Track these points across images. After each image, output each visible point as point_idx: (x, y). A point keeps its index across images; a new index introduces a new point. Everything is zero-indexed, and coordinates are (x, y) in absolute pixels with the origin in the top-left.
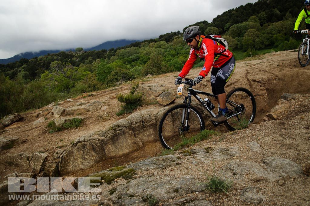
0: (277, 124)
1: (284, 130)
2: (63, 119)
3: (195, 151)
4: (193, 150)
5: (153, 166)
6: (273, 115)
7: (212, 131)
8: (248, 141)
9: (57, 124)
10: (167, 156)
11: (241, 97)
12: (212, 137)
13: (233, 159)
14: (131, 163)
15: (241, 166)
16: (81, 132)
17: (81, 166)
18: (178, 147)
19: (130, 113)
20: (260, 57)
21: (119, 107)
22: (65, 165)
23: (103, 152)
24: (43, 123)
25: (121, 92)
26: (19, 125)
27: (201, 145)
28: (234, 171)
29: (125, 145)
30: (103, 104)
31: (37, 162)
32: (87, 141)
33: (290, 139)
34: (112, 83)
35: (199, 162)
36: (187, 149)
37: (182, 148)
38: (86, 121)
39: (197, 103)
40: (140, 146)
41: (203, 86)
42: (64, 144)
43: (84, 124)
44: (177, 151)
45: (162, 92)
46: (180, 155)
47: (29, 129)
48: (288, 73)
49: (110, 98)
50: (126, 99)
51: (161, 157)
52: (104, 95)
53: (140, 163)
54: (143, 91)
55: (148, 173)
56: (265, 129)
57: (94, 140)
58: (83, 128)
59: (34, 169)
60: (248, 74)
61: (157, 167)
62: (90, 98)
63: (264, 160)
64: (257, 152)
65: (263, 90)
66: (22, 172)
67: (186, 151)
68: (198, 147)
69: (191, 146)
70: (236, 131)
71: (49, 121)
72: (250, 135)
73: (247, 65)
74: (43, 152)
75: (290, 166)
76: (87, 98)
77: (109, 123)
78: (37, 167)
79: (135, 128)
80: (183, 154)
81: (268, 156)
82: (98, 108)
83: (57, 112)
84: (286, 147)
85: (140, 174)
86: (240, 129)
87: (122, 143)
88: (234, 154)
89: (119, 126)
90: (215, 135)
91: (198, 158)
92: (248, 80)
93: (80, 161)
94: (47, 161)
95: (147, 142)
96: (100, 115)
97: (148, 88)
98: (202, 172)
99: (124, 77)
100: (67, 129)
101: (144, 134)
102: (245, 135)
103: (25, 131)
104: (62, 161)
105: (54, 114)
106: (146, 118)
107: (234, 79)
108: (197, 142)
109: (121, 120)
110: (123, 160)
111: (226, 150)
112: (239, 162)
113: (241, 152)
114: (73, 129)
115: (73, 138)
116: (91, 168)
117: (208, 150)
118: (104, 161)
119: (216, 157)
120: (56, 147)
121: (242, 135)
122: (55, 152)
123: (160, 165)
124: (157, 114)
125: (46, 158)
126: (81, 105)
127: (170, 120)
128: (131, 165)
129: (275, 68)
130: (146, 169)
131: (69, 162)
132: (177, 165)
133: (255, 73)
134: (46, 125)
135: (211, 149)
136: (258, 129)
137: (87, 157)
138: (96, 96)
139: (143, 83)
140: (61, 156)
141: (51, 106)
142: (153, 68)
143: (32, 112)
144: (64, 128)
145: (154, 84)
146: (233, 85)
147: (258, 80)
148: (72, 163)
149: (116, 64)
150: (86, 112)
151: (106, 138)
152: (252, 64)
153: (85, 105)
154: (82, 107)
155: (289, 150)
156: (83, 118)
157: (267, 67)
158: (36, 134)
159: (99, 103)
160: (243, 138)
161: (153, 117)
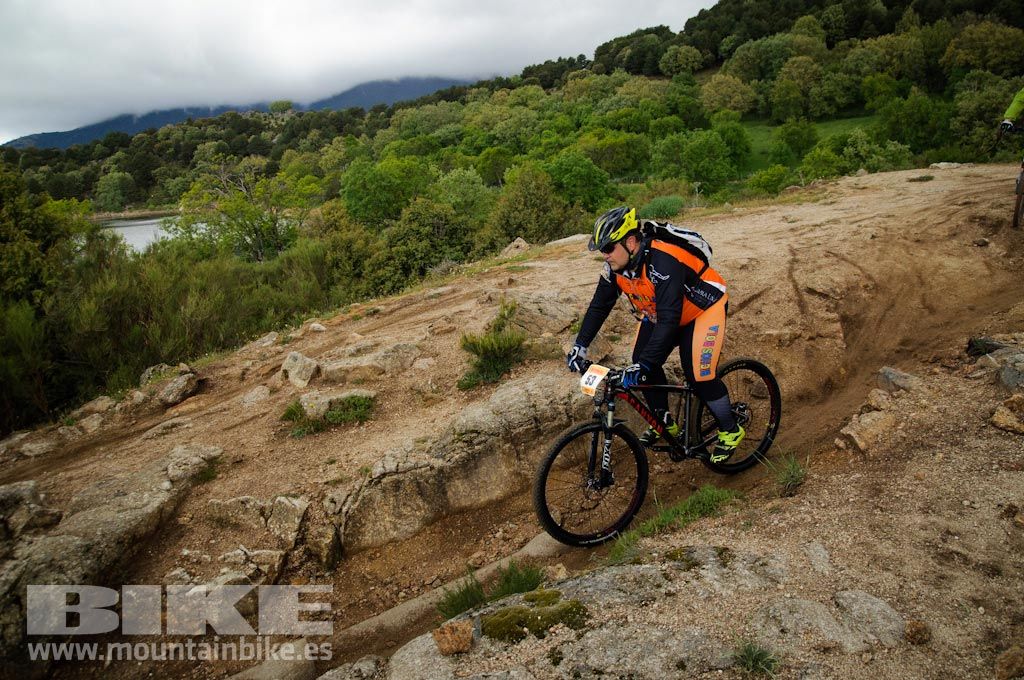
1: (879, 512)
2: (324, 399)
3: (695, 555)
4: (690, 550)
5: (620, 597)
6: (856, 439)
8: (804, 538)
9: (309, 413)
10: (641, 569)
11: (777, 341)
12: (726, 512)
13: (779, 590)
15: (794, 612)
16: (377, 436)
17: (391, 532)
19: (495, 383)
20: (826, 190)
22: (354, 531)
23: (442, 498)
24: (266, 401)
25: (455, 309)
26: (202, 404)
27: (702, 532)
28: (783, 624)
30: (416, 352)
31: (286, 522)
32: (405, 472)
33: (890, 542)
34: (405, 244)
35: (711, 593)
38: (379, 402)
42: (342, 472)
43: (377, 413)
45: (572, 322)
46: (666, 565)
47: (238, 420)
48: (899, 266)
49: (430, 330)
51: (626, 568)
52: (405, 316)
54: (521, 317)
56: (841, 502)
57: (420, 467)
58: (378, 425)
59: (279, 537)
60: (796, 266)
61: (629, 600)
62: (372, 321)
63: (837, 596)
64: (824, 575)
65: (838, 321)
66: (256, 548)
67: (677, 553)
69: (679, 527)
70: (778, 501)
71: (285, 399)
72: (810, 519)
73: (793, 225)
74: (295, 496)
75: (884, 618)
76: (363, 321)
77: (444, 412)
78: (287, 535)
79: (518, 436)
80: (671, 562)
81: (845, 587)
82: (407, 364)
83: (300, 372)
84: (881, 565)
85: (597, 617)
87: (487, 474)
88: (780, 577)
89: (480, 433)
91: (707, 580)
92: (796, 287)
93: (390, 522)
94: (309, 519)
96: (414, 384)
97: (535, 306)
98: (721, 621)
99: (438, 228)
100: (337, 425)
102: (799, 517)
103: (229, 429)
104: (346, 524)
105: (291, 375)
106: (544, 411)
107: (757, 284)
108: (691, 521)
110: (491, 517)
111: (761, 565)
113: (791, 571)
114: (352, 427)
116: (414, 536)
117: (724, 555)
118: (444, 519)
119: (743, 581)
120: (325, 480)
121: (793, 518)
122: (324, 496)
123: (633, 595)
124: (570, 396)
125: (305, 511)
126: (359, 351)
129: (866, 245)
130: (605, 604)
131: (365, 525)
132: (668, 598)
133: (814, 262)
134: (276, 411)
135: (730, 556)
136: (824, 501)
137: (405, 512)
138: (387, 318)
139: (511, 281)
140: (344, 509)
141: (269, 343)
142: (523, 210)
143: (225, 362)
144: (330, 424)
145: (548, 292)
146: (756, 304)
147: (821, 291)
148: (371, 525)
149: (399, 163)
150: (376, 376)
151: (449, 464)
152: (805, 223)
153: (372, 355)
154: (366, 361)
155: (886, 574)
156: (372, 394)
157: (844, 240)
158: (262, 439)
159: (408, 350)
160: (794, 526)
161: (561, 407)
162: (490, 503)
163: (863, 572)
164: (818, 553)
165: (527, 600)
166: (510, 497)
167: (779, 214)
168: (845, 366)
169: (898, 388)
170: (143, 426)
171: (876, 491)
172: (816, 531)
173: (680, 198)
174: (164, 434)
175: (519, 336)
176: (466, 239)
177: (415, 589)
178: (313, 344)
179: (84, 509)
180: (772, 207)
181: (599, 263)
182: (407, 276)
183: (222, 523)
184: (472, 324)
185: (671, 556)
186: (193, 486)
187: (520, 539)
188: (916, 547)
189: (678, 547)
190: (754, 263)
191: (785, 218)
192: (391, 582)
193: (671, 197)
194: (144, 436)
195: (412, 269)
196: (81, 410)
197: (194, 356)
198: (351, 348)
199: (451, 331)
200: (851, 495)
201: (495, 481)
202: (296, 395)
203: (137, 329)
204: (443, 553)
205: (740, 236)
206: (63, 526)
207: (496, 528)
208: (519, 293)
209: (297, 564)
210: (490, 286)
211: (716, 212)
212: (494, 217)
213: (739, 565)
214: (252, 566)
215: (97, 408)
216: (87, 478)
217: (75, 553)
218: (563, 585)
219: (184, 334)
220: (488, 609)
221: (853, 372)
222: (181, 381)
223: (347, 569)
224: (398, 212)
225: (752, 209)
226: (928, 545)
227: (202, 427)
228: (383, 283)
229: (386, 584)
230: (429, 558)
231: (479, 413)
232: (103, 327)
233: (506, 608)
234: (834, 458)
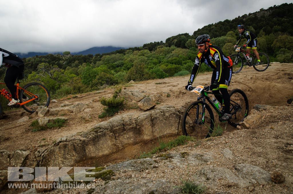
0: (249, 133)
1: (255, 139)
2: (47, 119)
3: (171, 155)
4: (170, 154)
5: (131, 168)
6: (246, 124)
7: (188, 137)
8: (221, 148)
9: (40, 124)
10: (145, 159)
12: (189, 143)
13: (207, 164)
14: (110, 164)
15: (214, 172)
16: (64, 132)
17: (61, 165)
18: (155, 151)
19: (112, 116)
20: (235, 69)
21: (101, 110)
22: (45, 164)
23: (83, 152)
24: (27, 121)
27: (177, 150)
28: (208, 176)
29: (106, 146)
30: (86, 106)
31: (18, 160)
32: (69, 141)
33: (261, 147)
34: (96, 87)
35: (175, 166)
36: (164, 153)
37: (159, 152)
38: (69, 121)
39: (175, 110)
40: (120, 148)
41: (182, 94)
42: (47, 143)
43: (67, 125)
44: (155, 155)
45: (143, 98)
46: (157, 158)
47: (13, 126)
48: (260, 85)
49: (93, 101)
50: (108, 102)
51: (139, 159)
53: (119, 165)
54: (125, 96)
55: (126, 175)
56: (238, 137)
57: (76, 140)
58: (66, 129)
61: (135, 169)
62: (74, 99)
63: (236, 166)
64: (229, 159)
65: (238, 100)
67: (163, 155)
68: (174, 152)
69: (168, 150)
70: (211, 137)
71: (33, 120)
72: (224, 142)
74: (25, 150)
75: (259, 173)
76: (71, 100)
77: (91, 125)
79: (116, 130)
80: (160, 158)
81: (240, 163)
82: (82, 110)
83: (42, 112)
84: (257, 155)
85: (118, 176)
86: (215, 136)
87: (102, 144)
88: (208, 160)
89: (101, 128)
90: (191, 140)
91: (174, 162)
93: (61, 160)
94: (28, 159)
95: (126, 144)
96: (83, 116)
97: (130, 93)
98: (177, 176)
99: (108, 82)
100: (51, 128)
101: (124, 137)
102: (219, 142)
103: (8, 129)
104: (42, 160)
105: (39, 113)
106: (127, 122)
108: (173, 147)
109: (103, 122)
110: (103, 161)
111: (200, 156)
112: (213, 168)
113: (214, 158)
114: (56, 129)
115: (56, 138)
118: (84, 161)
119: (191, 162)
120: (39, 145)
121: (217, 142)
122: (36, 150)
123: (138, 168)
124: (138, 118)
125: (27, 156)
126: (65, 106)
127: (150, 124)
128: (110, 166)
129: (249, 80)
130: (124, 171)
131: (50, 161)
132: (154, 168)
134: (29, 123)
135: (187, 154)
136: (231, 137)
137: (67, 157)
138: (80, 99)
139: (125, 89)
140: (43, 155)
142: (135, 74)
143: (18, 110)
144: (48, 128)
145: (136, 90)
148: (53, 161)
149: (101, 68)
150: (69, 113)
151: (87, 139)
153: (69, 107)
154: (66, 108)
155: (259, 158)
156: (66, 118)
157: (241, 79)
158: (20, 132)
159: (83, 105)
160: (217, 145)
161: (133, 121)
162: (103, 156)
163: (248, 158)
166: (111, 154)
172: (227, 145)
181: (157, 85)
185: (160, 156)
188: (273, 149)
202: (38, 119)
213: (190, 157)
225: (211, 73)
226: (279, 148)
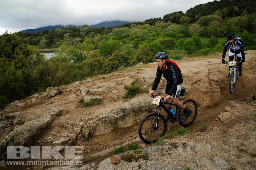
1: (225, 138)
2: (89, 98)
4: (176, 143)
5: (157, 153)
7: (186, 129)
9: (85, 102)
11: (203, 92)
12: (186, 134)
13: (197, 155)
15: (201, 161)
16: (102, 108)
17: (103, 132)
19: (132, 98)
21: (124, 92)
22: (94, 131)
23: (116, 125)
24: (75, 98)
25: (123, 78)
26: (60, 97)
27: (180, 139)
28: (198, 164)
30: (113, 88)
31: (78, 128)
32: (108, 118)
33: (227, 145)
35: (180, 154)
38: (103, 100)
42: (92, 117)
43: (102, 103)
45: (152, 84)
47: (68, 102)
49: (117, 83)
52: (111, 79)
54: (139, 82)
55: (155, 158)
57: (111, 117)
58: (102, 106)
59: (76, 131)
60: (210, 74)
62: (103, 80)
63: (212, 158)
64: (209, 152)
66: (70, 133)
69: (174, 137)
70: (199, 133)
71: (80, 98)
72: (207, 138)
73: (210, 63)
74: (80, 122)
75: (224, 165)
76: (100, 80)
77: (119, 104)
78: (78, 131)
79: (136, 111)
81: (214, 156)
82: (110, 91)
83: (84, 91)
84: (224, 151)
85: (151, 158)
87: (128, 120)
88: (198, 152)
89: (127, 110)
90: (188, 133)
91: (179, 151)
92: (209, 79)
94: (83, 128)
96: (112, 96)
97: (143, 79)
98: (182, 161)
99: (121, 58)
100: (92, 105)
101: (141, 115)
102: (204, 137)
103: (66, 104)
104: (92, 129)
105: (82, 92)
106: (143, 106)
107: (199, 77)
108: (177, 136)
110: (128, 131)
111: (194, 148)
112: (200, 158)
113: (201, 151)
114: (95, 106)
116: (109, 134)
117: (184, 145)
118: (116, 130)
119: (188, 152)
120: (88, 118)
122: (87, 122)
123: (160, 153)
124: (150, 102)
125: (82, 125)
126: (99, 87)
130: (153, 154)
131: (97, 130)
132: (169, 154)
134: (78, 100)
135: (186, 145)
136: (211, 134)
137: (107, 128)
138: (106, 79)
139: (138, 73)
140: (92, 126)
141: (77, 84)
142: (142, 55)
143: (66, 87)
144: (90, 105)
145: (147, 76)
146: (199, 83)
147: (216, 80)
149: (113, 41)
150: (102, 94)
151: (118, 117)
152: (213, 63)
153: (102, 88)
154: (100, 90)
155: (225, 154)
156: (101, 98)
158: (73, 107)
159: (111, 88)
160: (203, 139)
161: (147, 105)
162: (128, 127)
163: (219, 152)
164: (208, 146)
165: (134, 152)
166: (133, 126)
167: (206, 60)
168: (220, 100)
169: (233, 106)
170: (45, 101)
171: (225, 132)
172: (208, 141)
173: (182, 55)
174: (50, 104)
175: (138, 86)
176: (128, 61)
177: (108, 147)
178: (88, 85)
179: (30, 120)
180: (205, 58)
182: (113, 70)
183: (62, 126)
184: (127, 83)
185: (171, 144)
186: (56, 117)
187: (134, 137)
188: (234, 147)
189: (173, 142)
190: (199, 72)
191: (208, 61)
192: (102, 145)
193: (180, 54)
194: (46, 104)
195: (114, 68)
196: (31, 96)
197: (59, 85)
198: (97, 86)
199: (122, 84)
200: (218, 133)
201: (129, 122)
202: (83, 97)
203: (46, 78)
204: (115, 139)
205: (196, 65)
206: (25, 124)
207: (129, 134)
208: (139, 76)
209: (79, 138)
210: (132, 73)
211: (191, 59)
212: (135, 56)
213: (188, 148)
214: (69, 138)
215: (35, 96)
216: (31, 113)
217: (27, 131)
218: (143, 149)
219: (57, 80)
220: (124, 153)
221: (222, 102)
222: (55, 91)
223: (91, 140)
224: (112, 53)
226: (237, 147)
227: (59, 103)
228: (107, 71)
229: (101, 145)
230: (112, 140)
231: (127, 105)
232: (38, 77)
233: (129, 153)
234: (215, 123)
